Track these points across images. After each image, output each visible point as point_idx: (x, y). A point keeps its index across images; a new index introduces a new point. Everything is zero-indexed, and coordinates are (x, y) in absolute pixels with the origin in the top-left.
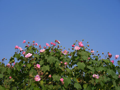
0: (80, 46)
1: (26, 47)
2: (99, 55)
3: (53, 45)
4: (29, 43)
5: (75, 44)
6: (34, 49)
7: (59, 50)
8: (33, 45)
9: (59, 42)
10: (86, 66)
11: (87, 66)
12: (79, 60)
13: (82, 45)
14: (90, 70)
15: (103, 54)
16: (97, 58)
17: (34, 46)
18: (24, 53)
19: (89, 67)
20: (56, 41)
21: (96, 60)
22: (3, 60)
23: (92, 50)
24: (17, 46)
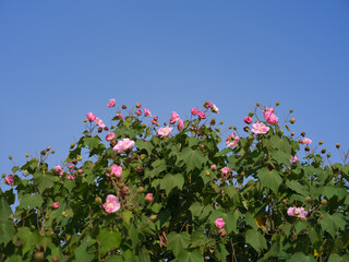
0: (268, 122)
1: (117, 118)
2: (323, 152)
3: (197, 117)
4: (124, 108)
5: (251, 115)
6: (137, 126)
7: (214, 134)
8: (135, 115)
9: (217, 109)
10: (284, 182)
11: (287, 181)
12: (262, 164)
13: (273, 117)
14: (295, 192)
15: (338, 147)
16: (318, 159)
17: (140, 118)
18: (110, 138)
19: (293, 185)
20: (207, 106)
21: (316, 165)
22: (43, 153)
23: (303, 135)
24: (91, 115)
